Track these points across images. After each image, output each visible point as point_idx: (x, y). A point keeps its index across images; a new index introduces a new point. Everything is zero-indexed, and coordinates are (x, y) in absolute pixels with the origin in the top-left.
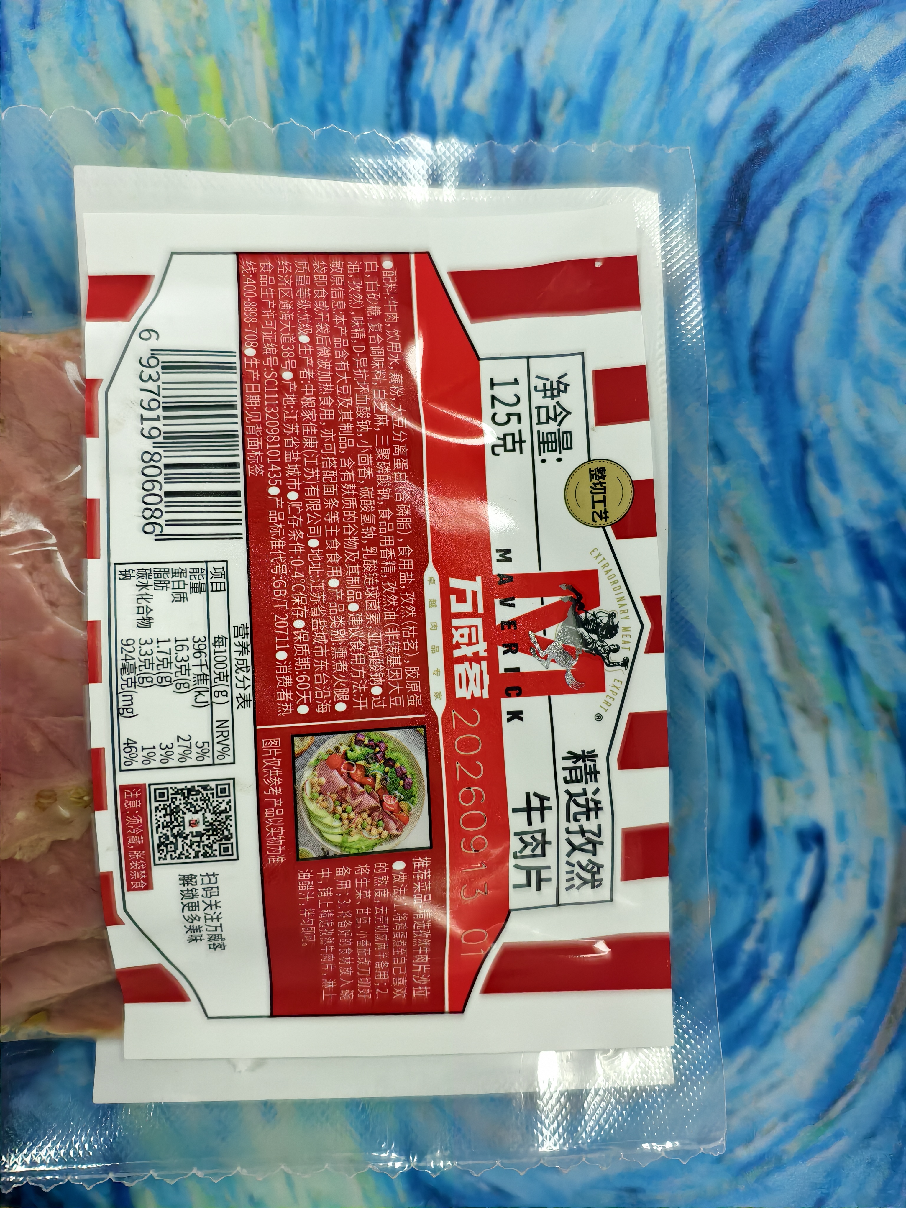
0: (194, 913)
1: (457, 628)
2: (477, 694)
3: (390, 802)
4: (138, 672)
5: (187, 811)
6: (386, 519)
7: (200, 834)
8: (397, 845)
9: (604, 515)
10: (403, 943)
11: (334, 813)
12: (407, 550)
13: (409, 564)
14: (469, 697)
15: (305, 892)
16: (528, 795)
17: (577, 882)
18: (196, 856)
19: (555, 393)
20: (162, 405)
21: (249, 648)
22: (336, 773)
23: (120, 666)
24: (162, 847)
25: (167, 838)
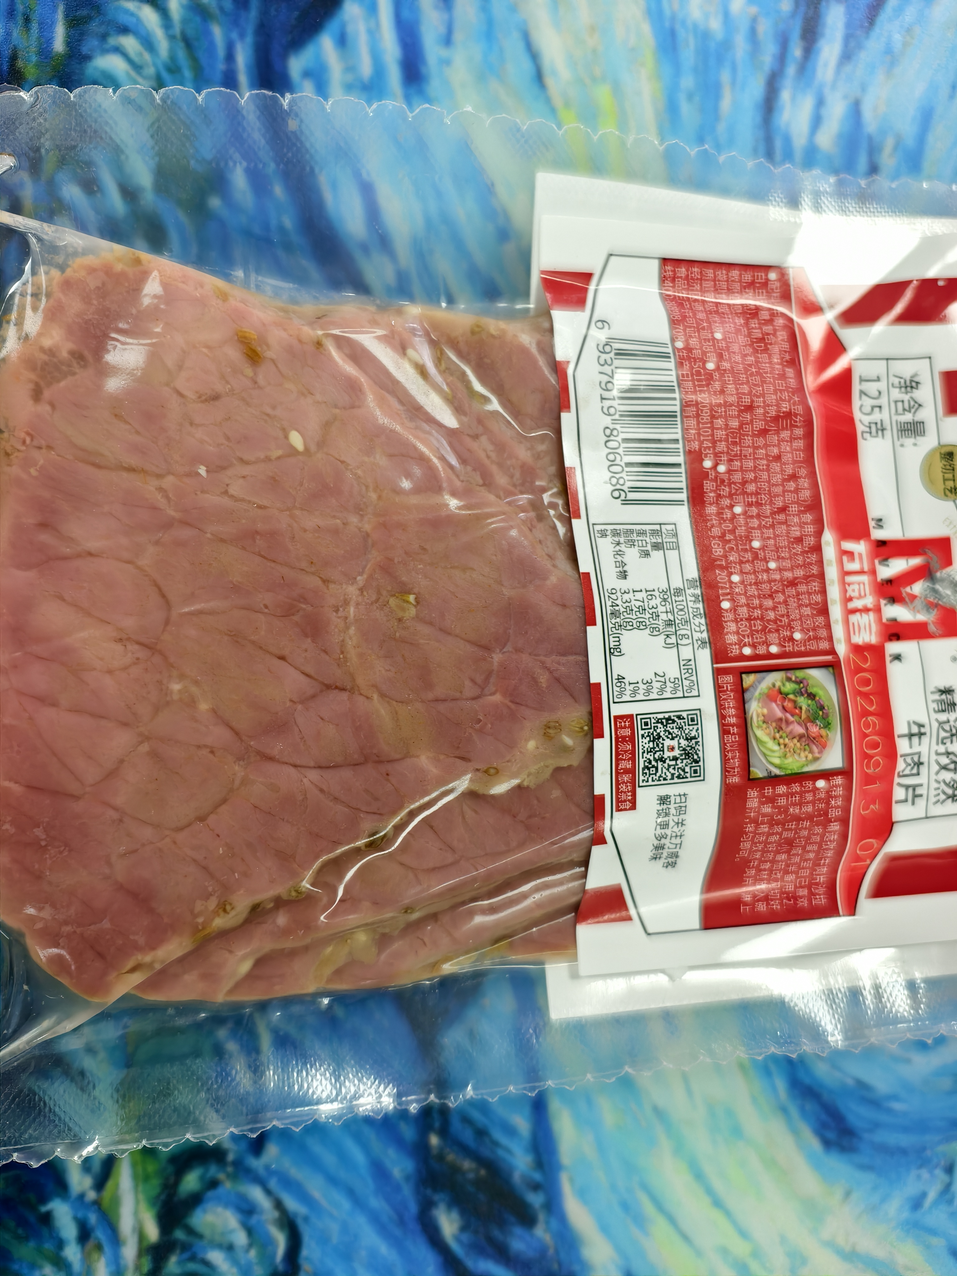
0: (663, 831)
1: (850, 584)
2: (868, 640)
3: (814, 730)
4: (622, 617)
5: (665, 738)
6: (790, 491)
7: (675, 759)
8: (819, 766)
9: (954, 490)
10: (812, 855)
11: (774, 739)
12: (808, 517)
13: (810, 529)
14: (862, 643)
15: (751, 809)
16: (909, 723)
17: (943, 797)
18: (672, 778)
19: (909, 389)
20: (616, 387)
21: (700, 598)
22: (774, 705)
23: (609, 612)
24: (646, 771)
25: (650, 762)
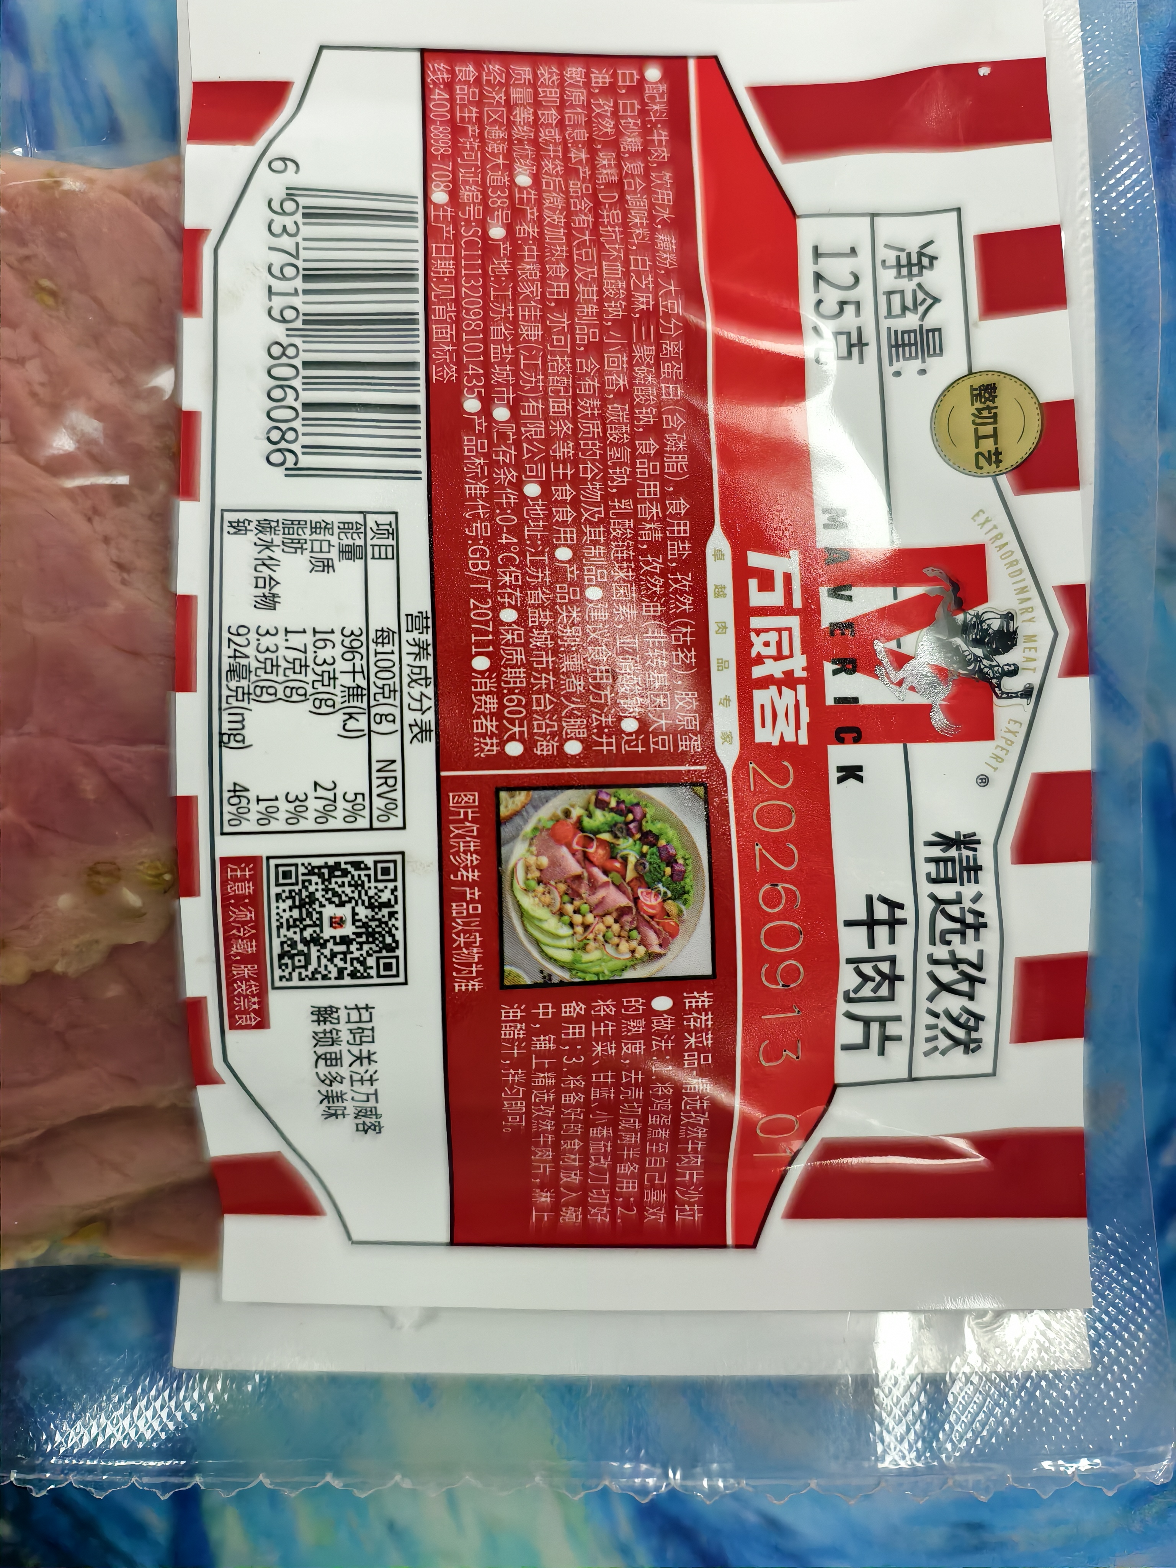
0: (334, 1070)
1: (758, 632)
2: (790, 738)
3: (650, 901)
4: (253, 678)
5: (326, 903)
6: (647, 456)
7: (345, 940)
8: (658, 971)
9: (995, 457)
10: (664, 1134)
11: (561, 913)
12: (680, 506)
13: (683, 527)
14: (776, 742)
15: (512, 1041)
16: (869, 899)
17: (944, 1042)
18: (340, 976)
19: (915, 270)
20: (302, 272)
21: (430, 650)
22: (564, 850)
23: (225, 668)
24: (286, 960)
25: (293, 945)
